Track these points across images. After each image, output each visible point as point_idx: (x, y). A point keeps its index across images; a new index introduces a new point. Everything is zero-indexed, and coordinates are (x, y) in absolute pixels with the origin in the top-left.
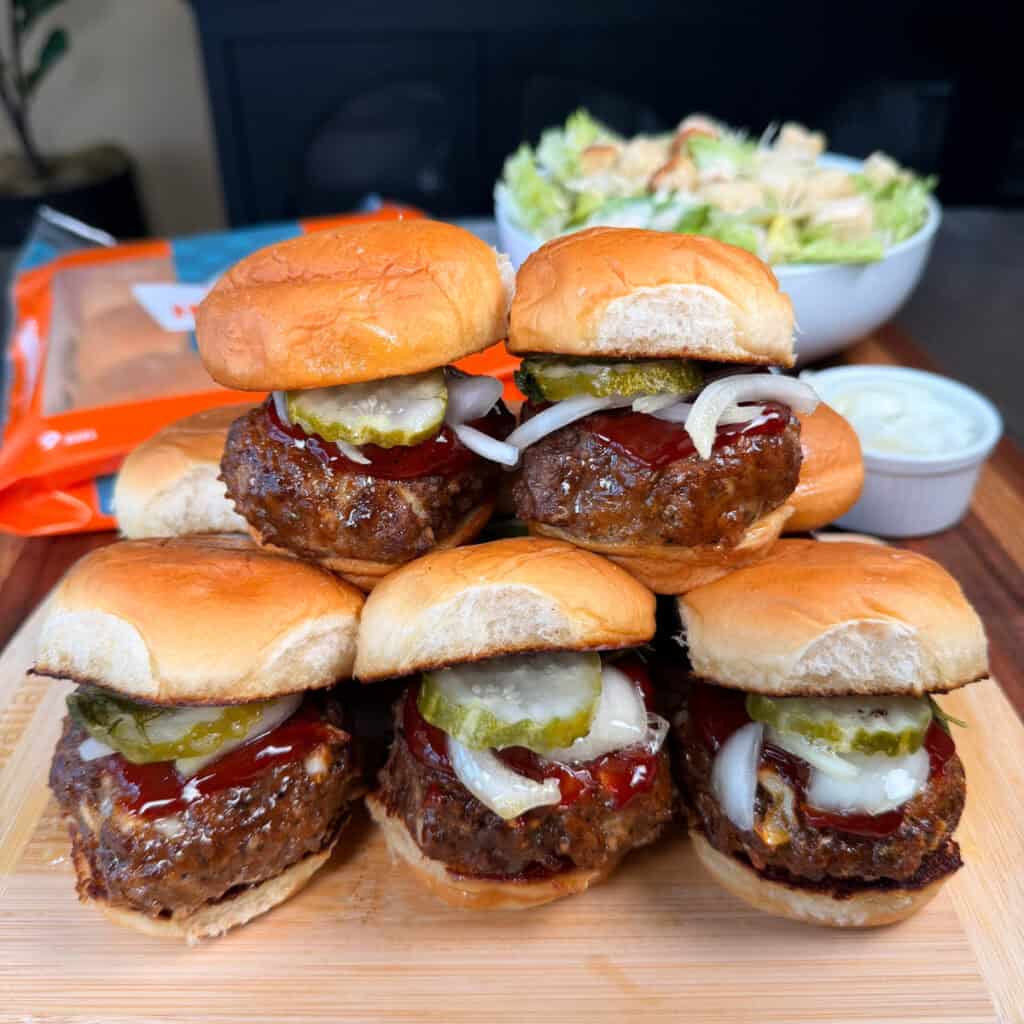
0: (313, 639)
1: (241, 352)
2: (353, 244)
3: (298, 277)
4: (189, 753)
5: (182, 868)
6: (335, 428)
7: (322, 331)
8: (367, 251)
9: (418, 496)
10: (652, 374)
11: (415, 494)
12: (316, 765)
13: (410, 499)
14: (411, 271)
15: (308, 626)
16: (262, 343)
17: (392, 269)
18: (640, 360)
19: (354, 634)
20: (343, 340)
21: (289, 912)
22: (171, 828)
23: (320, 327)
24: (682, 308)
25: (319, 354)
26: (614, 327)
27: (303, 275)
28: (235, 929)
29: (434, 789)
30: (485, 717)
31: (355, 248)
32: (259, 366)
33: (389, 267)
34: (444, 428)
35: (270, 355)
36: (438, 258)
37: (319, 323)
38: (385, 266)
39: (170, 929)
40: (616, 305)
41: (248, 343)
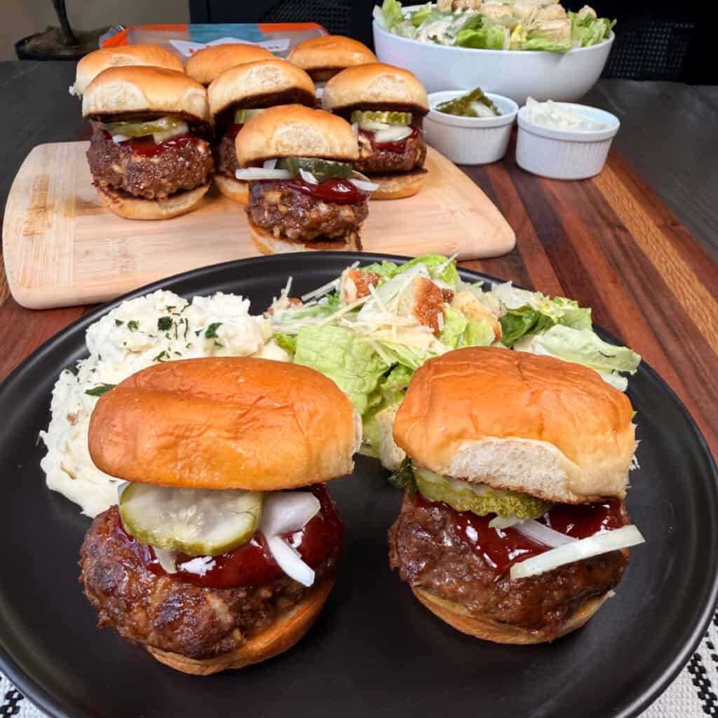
1: (117, 444)
2: (238, 374)
3: (187, 391)
7: (189, 440)
8: (246, 382)
9: (225, 602)
10: (505, 501)
11: (221, 600)
13: (216, 605)
14: (278, 405)
16: (136, 439)
17: (263, 401)
20: (205, 451)
23: (187, 438)
25: (181, 459)
26: (465, 463)
27: (190, 389)
31: (238, 378)
32: (129, 459)
33: (261, 398)
35: (139, 453)
36: (302, 400)
37: (187, 434)
38: (258, 396)
40: (468, 445)
41: (125, 438)
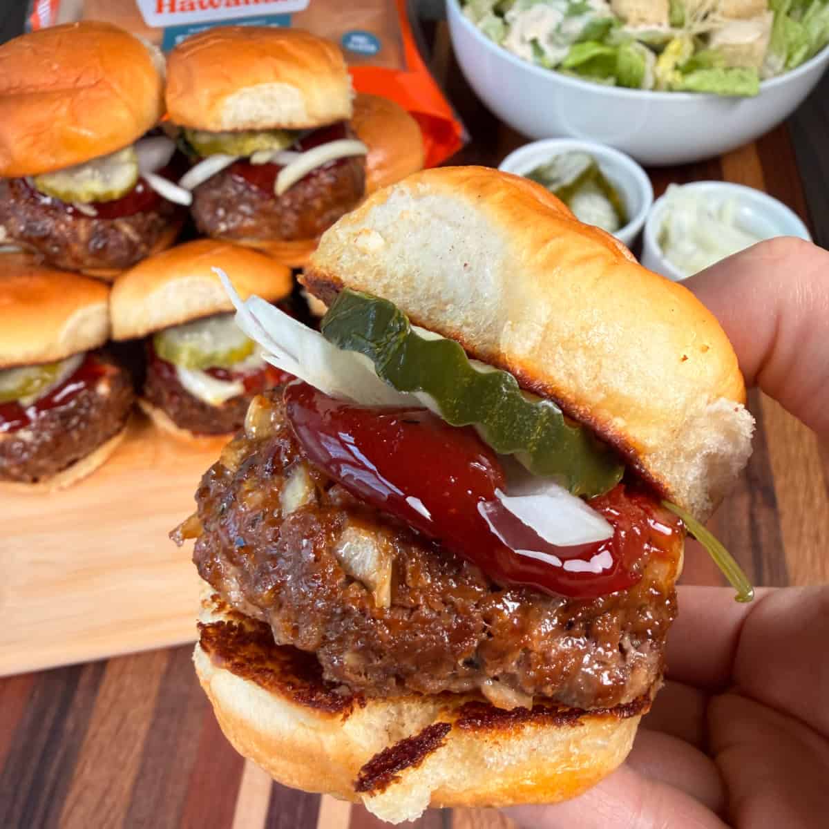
0: (84, 320)
4: (26, 394)
5: (38, 455)
6: (68, 194)
9: (131, 227)
11: (129, 226)
12: (103, 389)
13: (126, 229)
14: (93, 82)
15: (79, 314)
17: (82, 80)
18: (252, 132)
19: (108, 313)
20: (60, 140)
21: (108, 468)
22: (26, 435)
23: (42, 133)
24: (272, 99)
25: (47, 150)
26: (232, 114)
28: (78, 482)
29: (173, 394)
30: (193, 353)
32: (8, 162)
34: (141, 180)
36: (109, 72)
37: (41, 130)
39: (40, 487)
40: (230, 100)
